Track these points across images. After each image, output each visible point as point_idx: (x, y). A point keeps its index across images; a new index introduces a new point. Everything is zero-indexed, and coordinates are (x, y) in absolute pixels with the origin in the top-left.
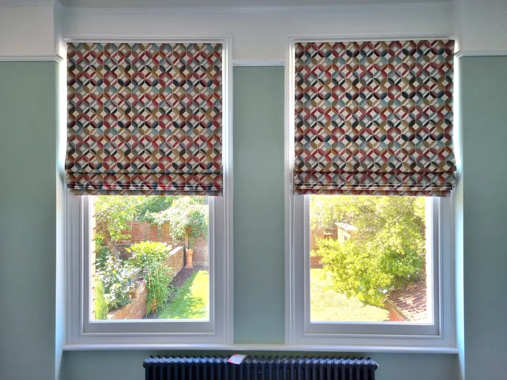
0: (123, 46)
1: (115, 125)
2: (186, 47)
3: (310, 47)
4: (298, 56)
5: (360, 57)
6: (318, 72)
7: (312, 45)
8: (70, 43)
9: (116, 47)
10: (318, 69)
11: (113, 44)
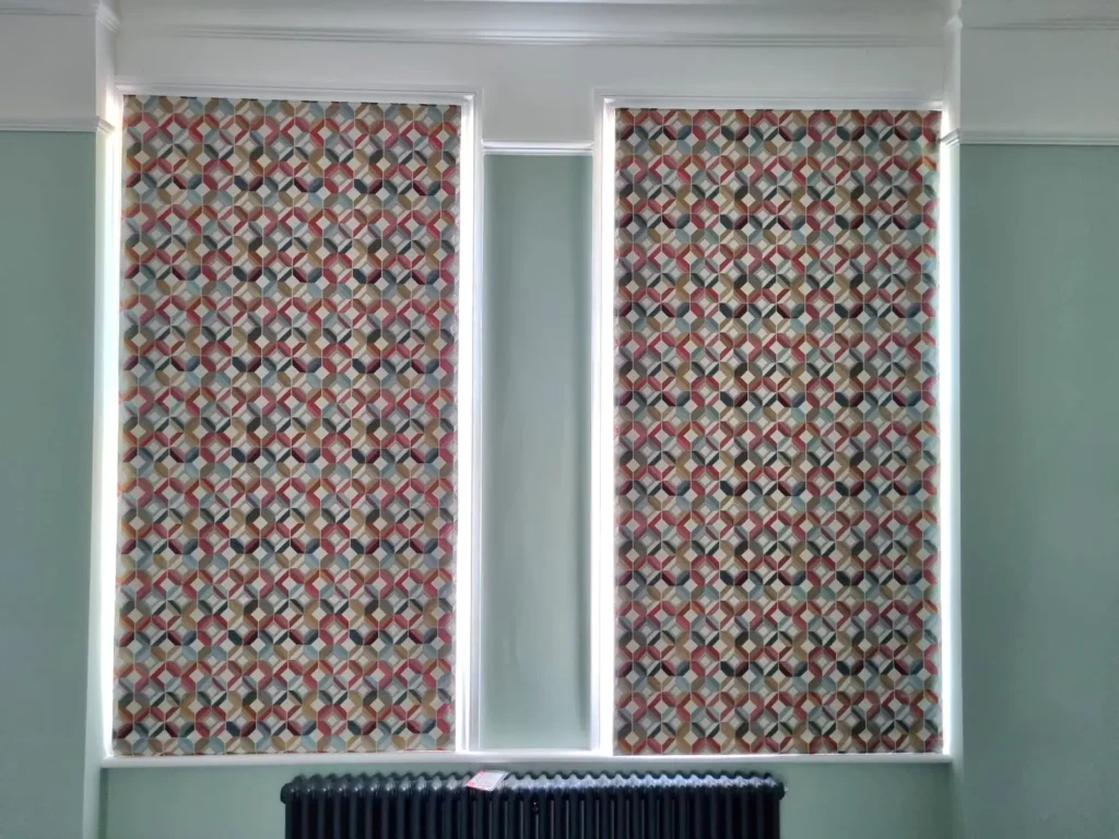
0: (247, 105)
1: (227, 275)
2: (384, 110)
3: (646, 117)
4: (623, 136)
5: (749, 140)
6: (662, 170)
7: (650, 113)
8: (130, 96)
9: (230, 106)
10: (663, 165)
11: (225, 100)
